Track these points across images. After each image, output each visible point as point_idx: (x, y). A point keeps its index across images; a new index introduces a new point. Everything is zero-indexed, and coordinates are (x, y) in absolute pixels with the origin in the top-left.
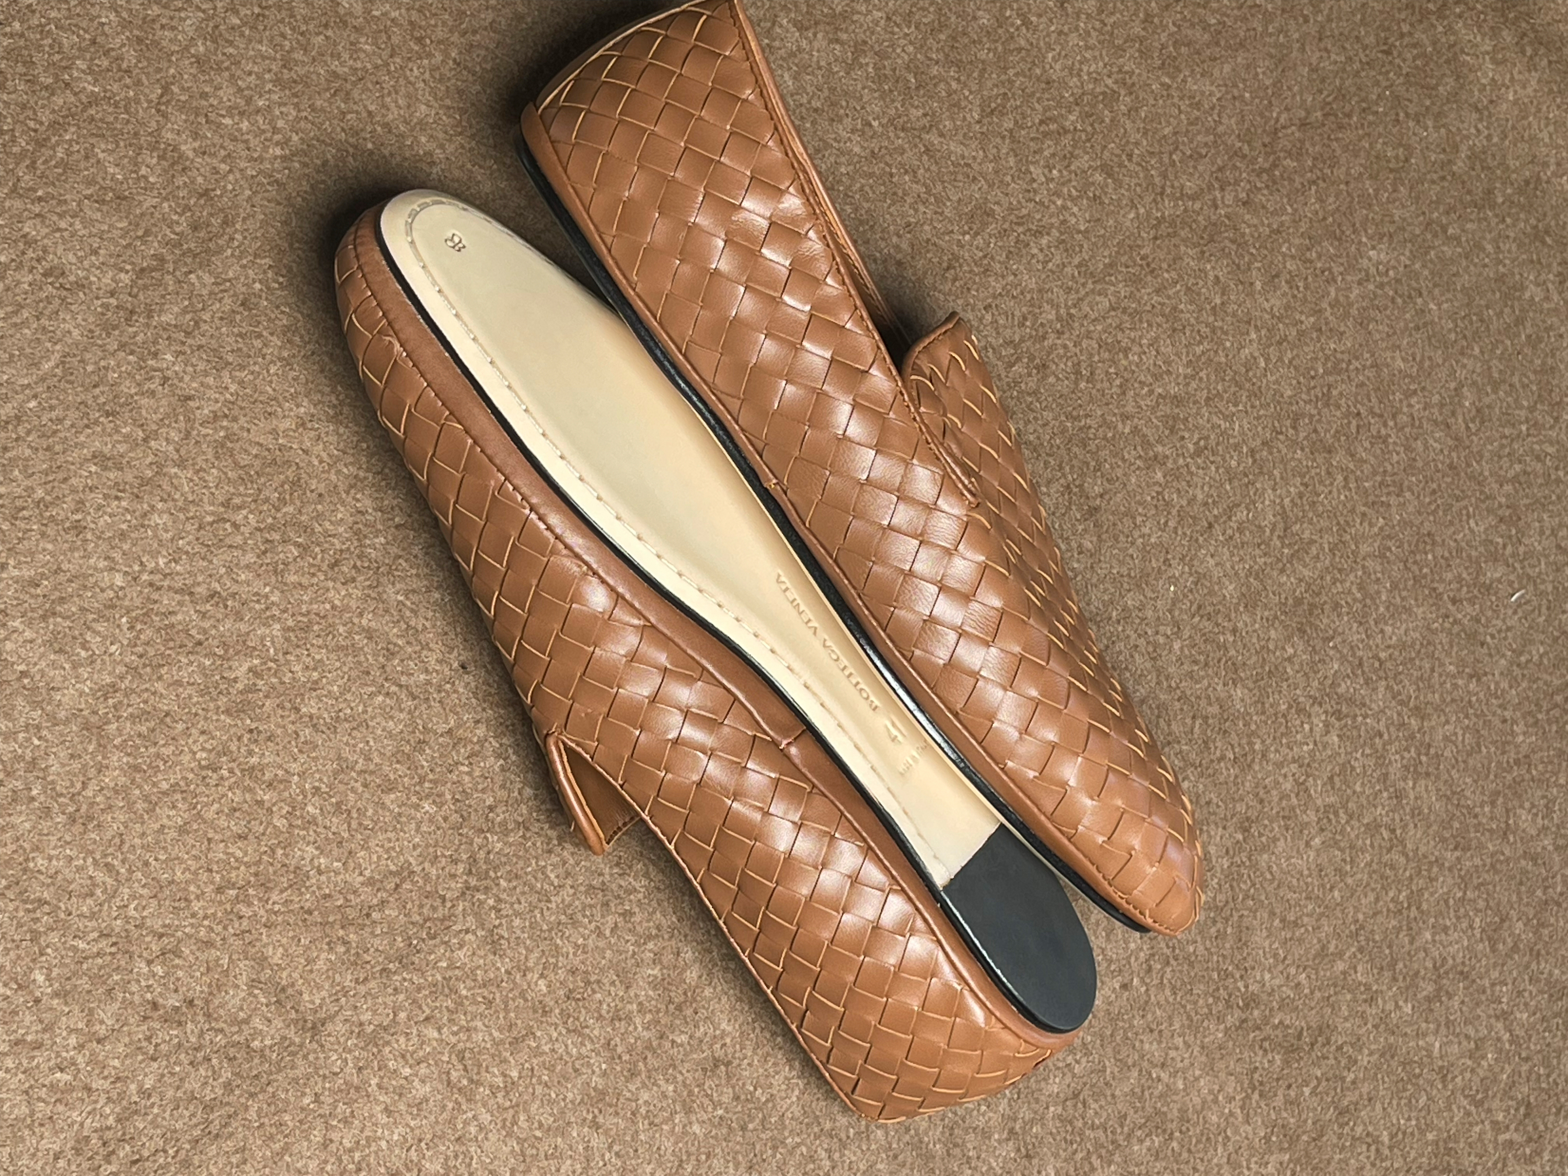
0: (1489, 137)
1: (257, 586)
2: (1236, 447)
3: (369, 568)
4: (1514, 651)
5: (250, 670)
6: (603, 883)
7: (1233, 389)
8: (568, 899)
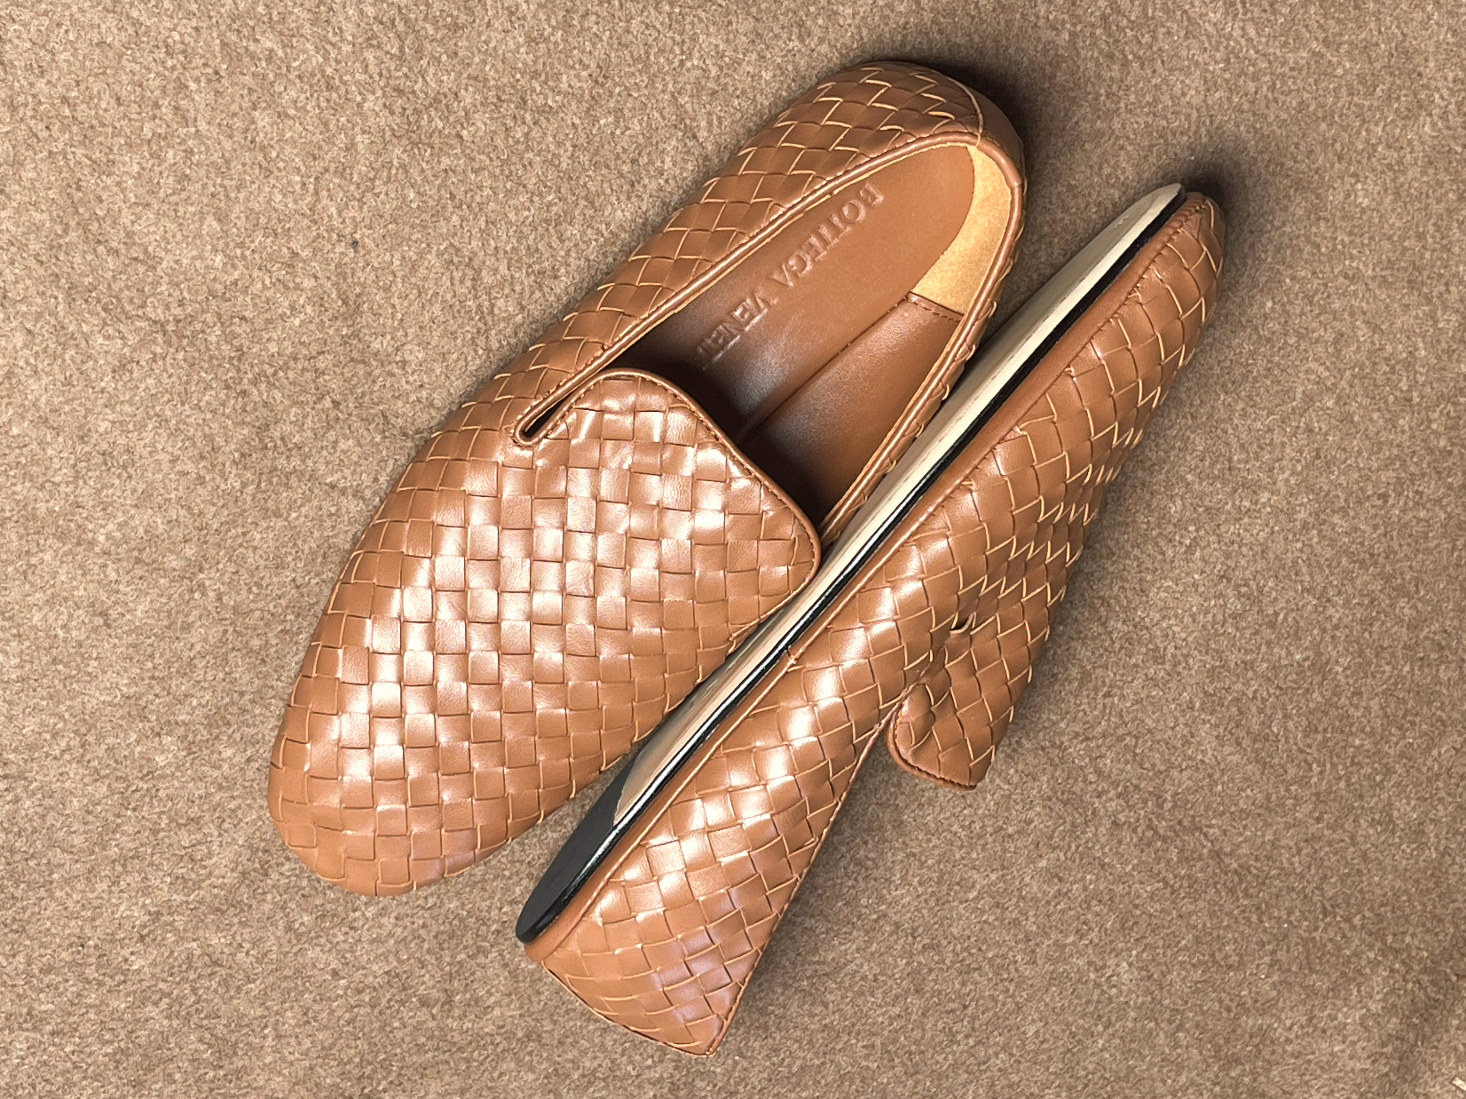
0: (1288, 1041)
1: (349, 29)
2: (881, 899)
3: (409, 124)
5: (271, 51)
6: (219, 448)
7: (935, 876)
8: (191, 420)
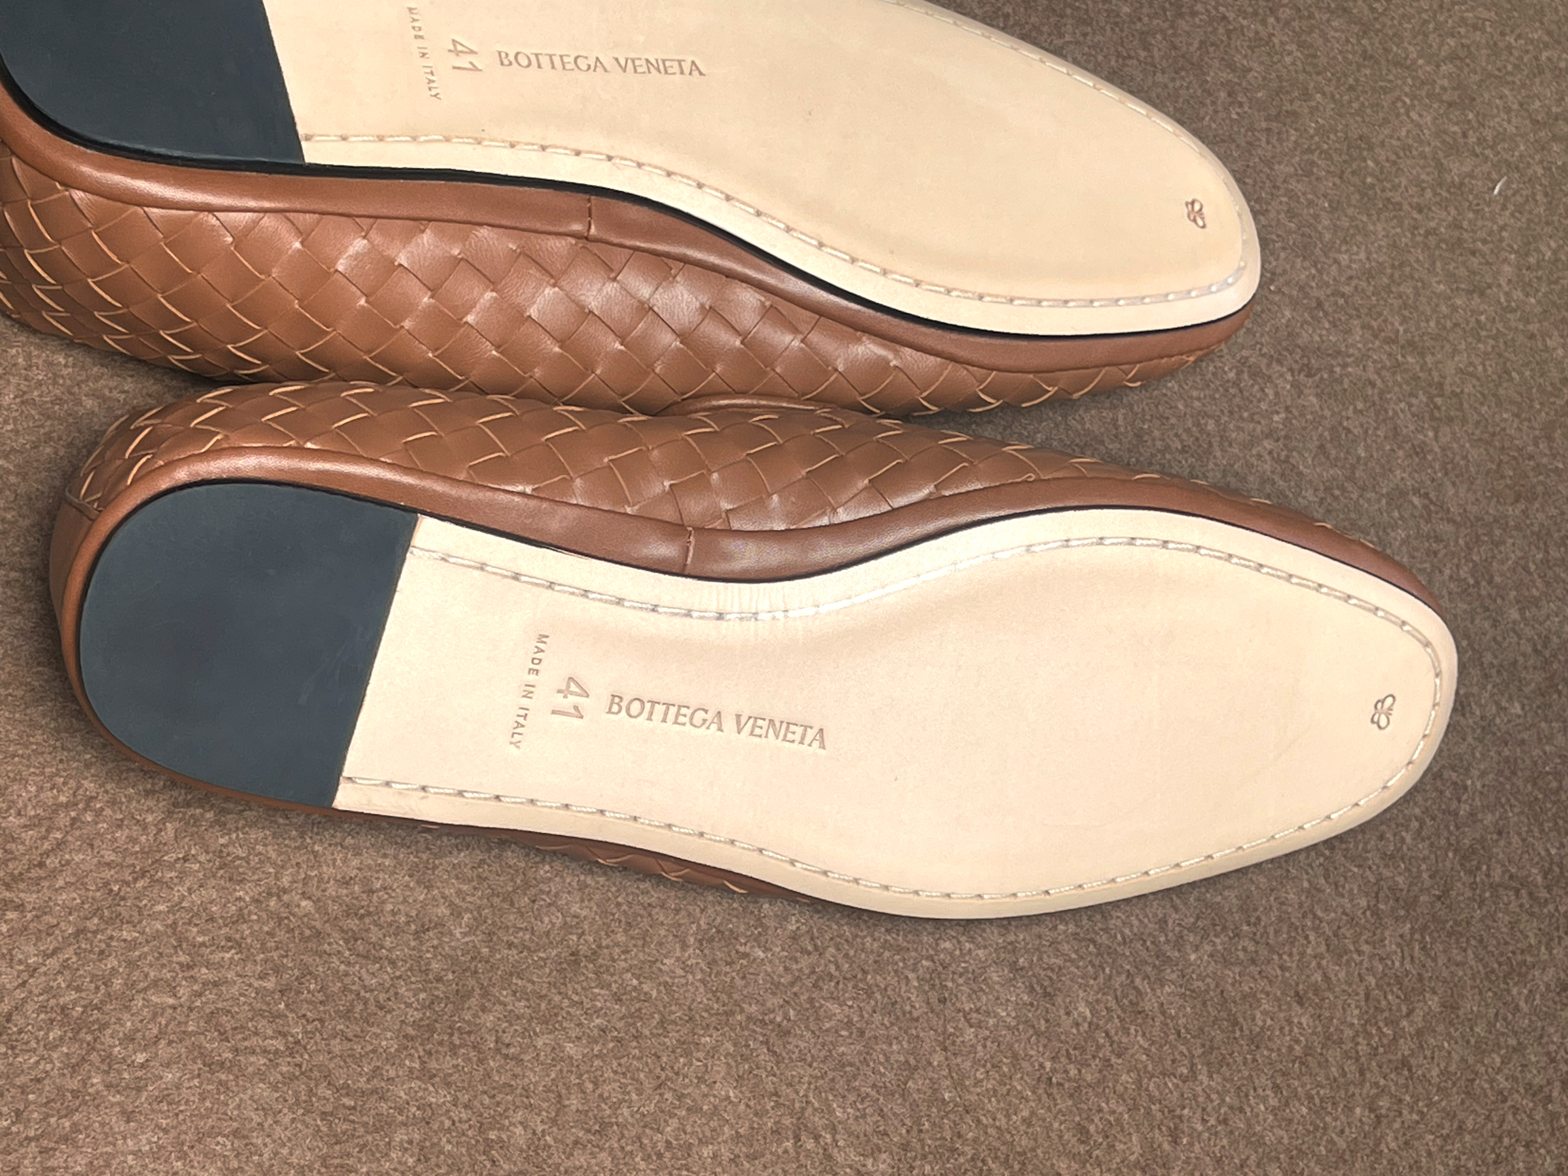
4: (1516, 252)
